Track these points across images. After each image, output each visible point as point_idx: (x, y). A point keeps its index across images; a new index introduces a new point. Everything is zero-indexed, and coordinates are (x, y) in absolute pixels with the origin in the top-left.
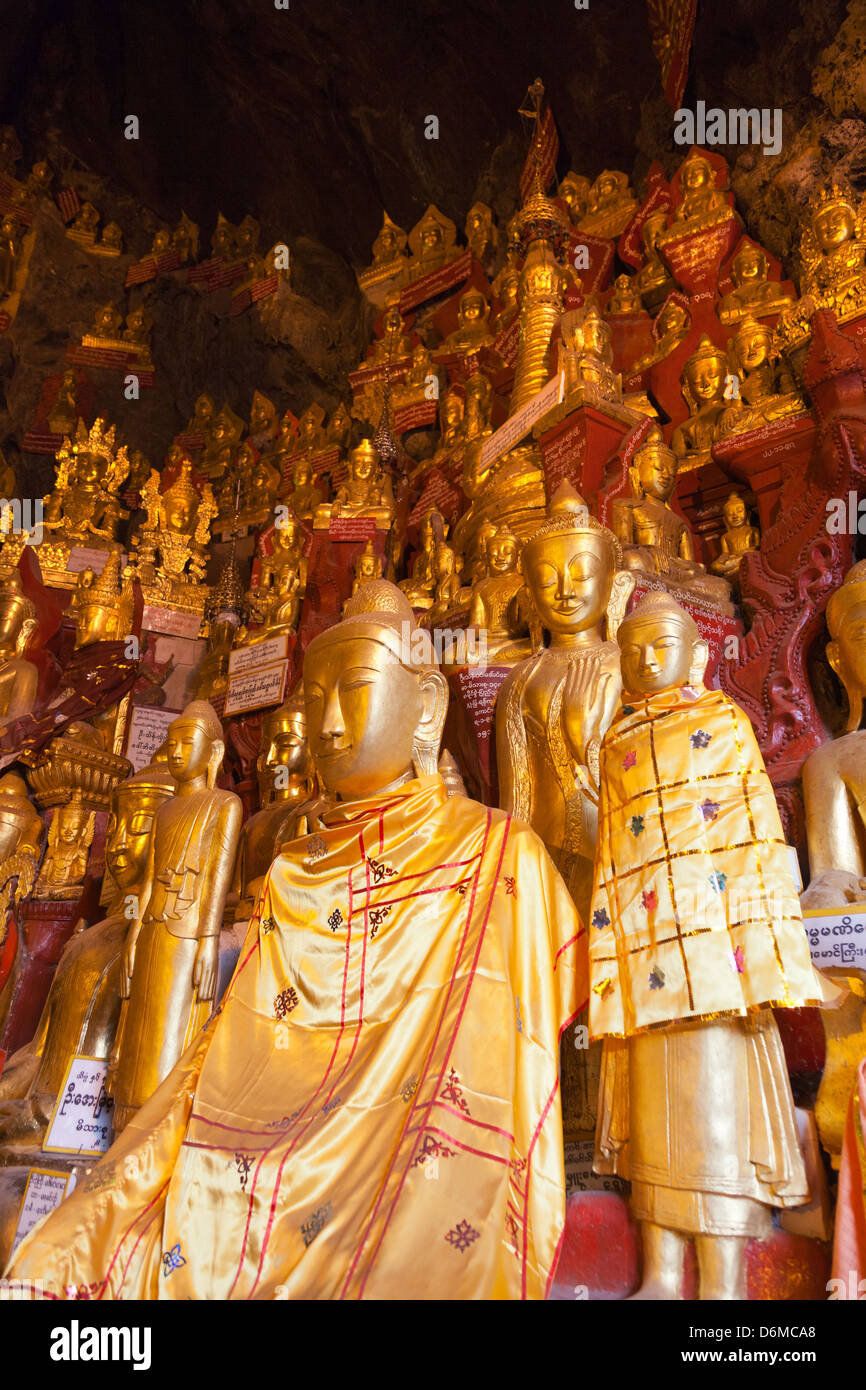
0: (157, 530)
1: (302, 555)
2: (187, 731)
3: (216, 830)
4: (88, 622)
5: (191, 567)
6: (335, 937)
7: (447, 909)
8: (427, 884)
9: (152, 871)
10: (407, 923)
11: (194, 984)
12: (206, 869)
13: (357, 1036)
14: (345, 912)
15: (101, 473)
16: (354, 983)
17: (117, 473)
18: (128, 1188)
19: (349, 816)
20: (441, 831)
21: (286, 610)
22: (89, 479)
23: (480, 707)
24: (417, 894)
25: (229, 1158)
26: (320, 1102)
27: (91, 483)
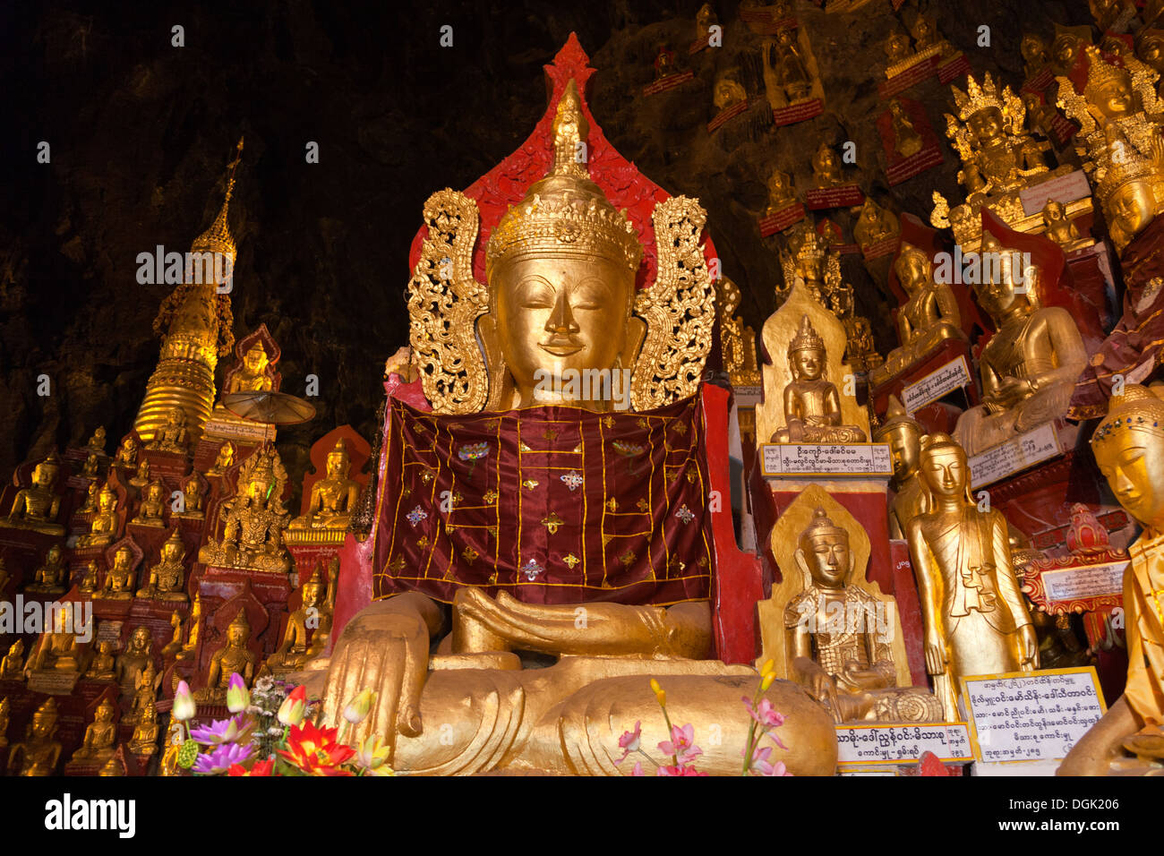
27: (996, 136)
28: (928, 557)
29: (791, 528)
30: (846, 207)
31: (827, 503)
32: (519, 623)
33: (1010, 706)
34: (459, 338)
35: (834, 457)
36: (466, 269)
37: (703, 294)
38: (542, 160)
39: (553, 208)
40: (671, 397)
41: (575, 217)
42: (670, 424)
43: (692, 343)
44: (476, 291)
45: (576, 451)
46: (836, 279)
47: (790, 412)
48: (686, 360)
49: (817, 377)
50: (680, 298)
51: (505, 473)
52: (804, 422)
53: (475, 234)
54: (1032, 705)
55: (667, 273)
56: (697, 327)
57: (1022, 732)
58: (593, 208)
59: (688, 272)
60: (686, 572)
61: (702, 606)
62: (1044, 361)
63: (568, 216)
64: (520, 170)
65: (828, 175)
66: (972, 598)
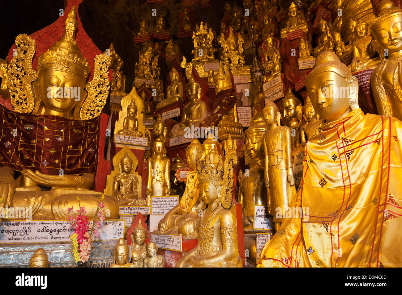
0: (227, 52)
1: (276, 48)
2: (269, 111)
3: (284, 138)
4: (219, 85)
5: (240, 61)
6: (335, 162)
7: (373, 149)
8: (365, 142)
9: (267, 153)
10: (360, 155)
11: (288, 181)
12: (284, 149)
13: (351, 189)
14: (337, 154)
15: (206, 40)
16: (346, 174)
17: (210, 37)
18: (290, 235)
19: (331, 127)
20: (365, 126)
21: (277, 67)
22: (203, 42)
23: (364, 84)
24: (362, 146)
25: (321, 224)
26: (344, 208)
27: (204, 43)
28: (151, 168)
29: (119, 157)
30: (164, 40)
31: (129, 152)
32: (42, 179)
33: (160, 203)
34: (25, 87)
35: (133, 140)
36: (30, 64)
37: (106, 87)
38: (60, 30)
39: (63, 55)
40: (92, 116)
41: (70, 60)
42: (91, 124)
43: (101, 101)
44: (33, 73)
45: (62, 131)
46: (156, 65)
47: (125, 125)
48: (98, 106)
49: (133, 117)
50: (99, 87)
51: (39, 135)
52: (128, 129)
53: (34, 53)
54: (165, 203)
55: (96, 78)
56: (103, 96)
57: (161, 209)
58: (76, 57)
59: (103, 79)
60: (89, 166)
61: (92, 175)
62: (197, 115)
63: (68, 59)
64: (52, 32)
65: (161, 27)
66: (158, 178)
